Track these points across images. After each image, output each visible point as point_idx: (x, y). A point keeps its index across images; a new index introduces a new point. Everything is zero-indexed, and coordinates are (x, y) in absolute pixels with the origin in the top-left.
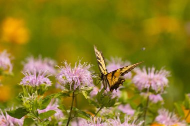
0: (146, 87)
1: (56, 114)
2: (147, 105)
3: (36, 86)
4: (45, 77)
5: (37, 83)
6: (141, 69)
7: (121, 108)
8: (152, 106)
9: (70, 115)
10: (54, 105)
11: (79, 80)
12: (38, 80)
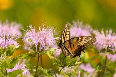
0: (104, 48)
1: (23, 73)
2: (105, 64)
3: (5, 48)
4: (13, 40)
5: (6, 45)
6: (100, 31)
7: (82, 67)
8: (110, 65)
9: (36, 74)
10: (22, 64)
11: (44, 42)
12: (7, 43)
